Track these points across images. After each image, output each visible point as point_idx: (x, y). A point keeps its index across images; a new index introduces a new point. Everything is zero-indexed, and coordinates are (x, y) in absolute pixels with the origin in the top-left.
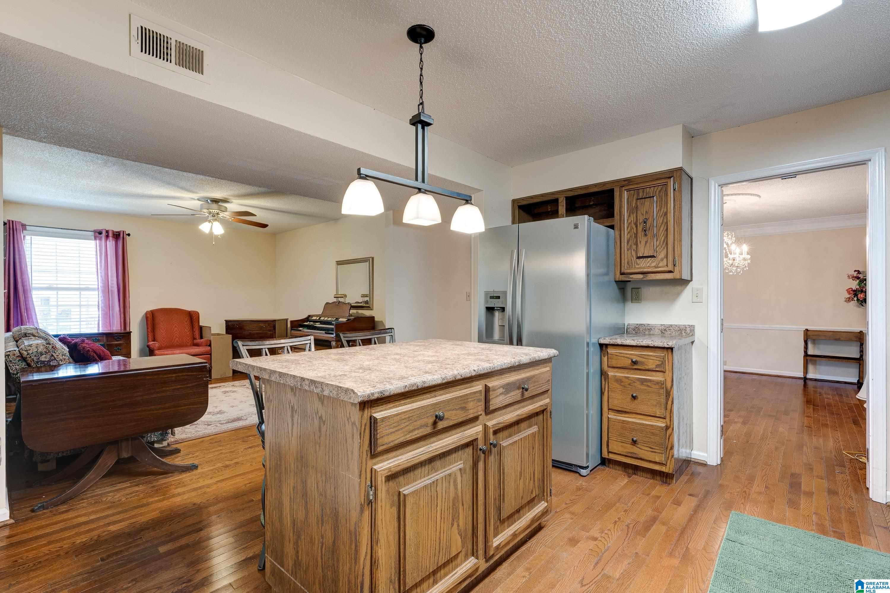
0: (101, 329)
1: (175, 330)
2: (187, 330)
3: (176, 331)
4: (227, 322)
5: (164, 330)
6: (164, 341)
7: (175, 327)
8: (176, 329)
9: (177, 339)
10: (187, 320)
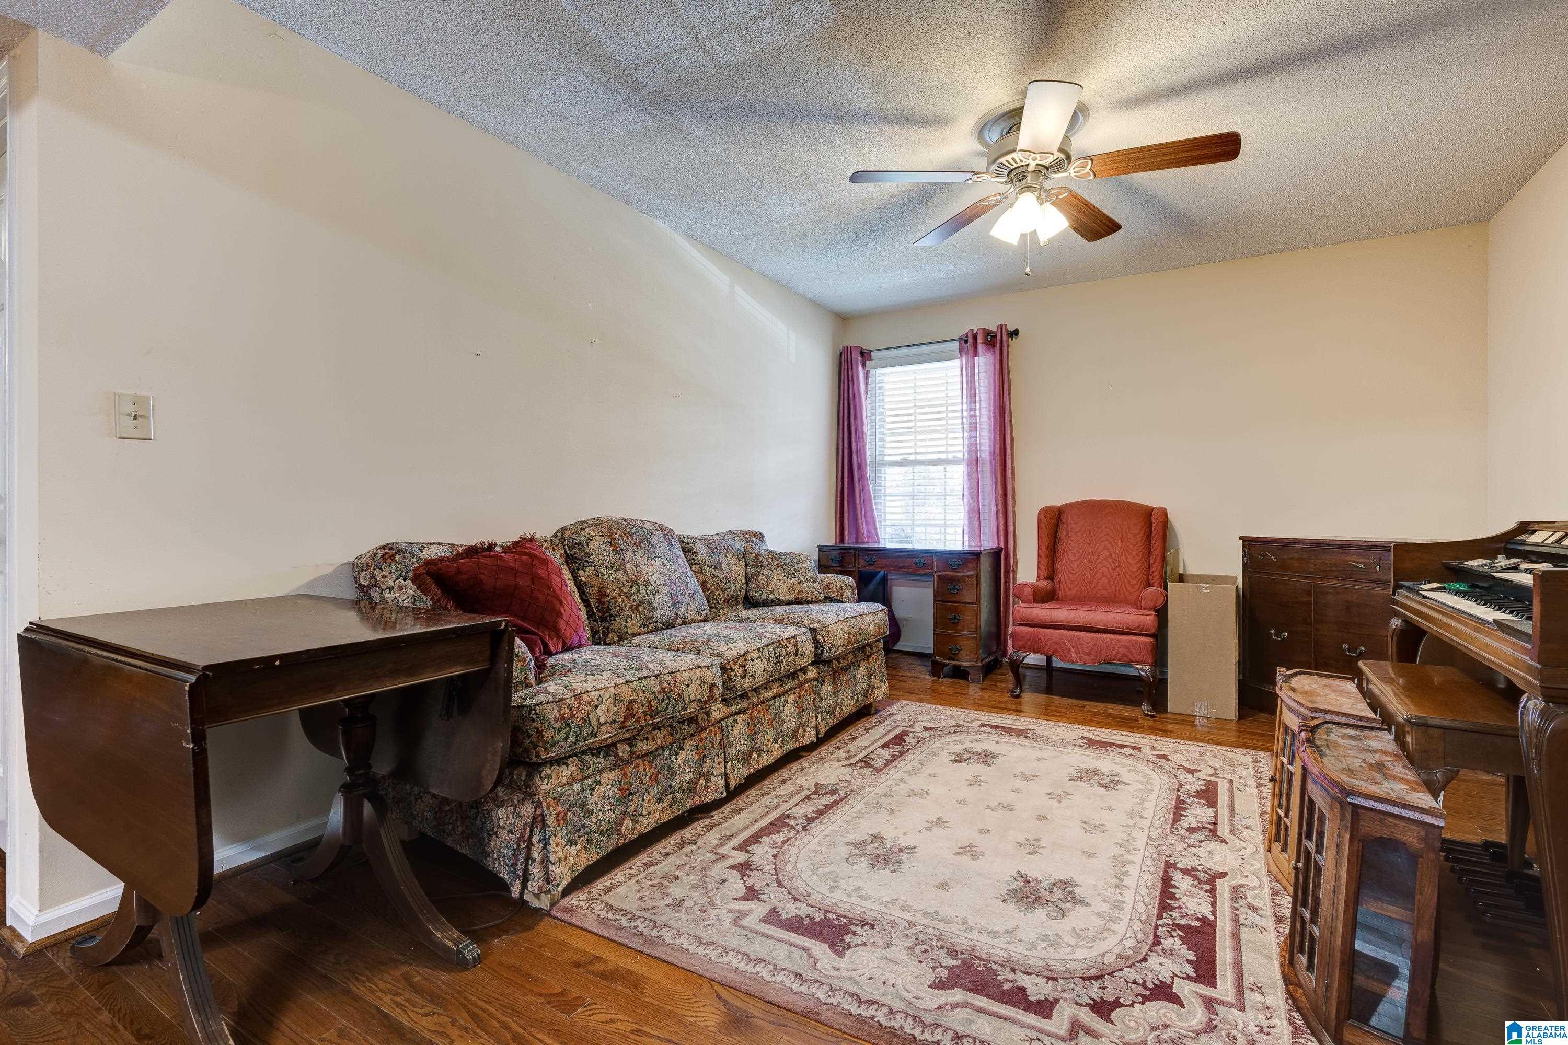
0: (966, 543)
1: (1101, 557)
2: (1133, 563)
3: (1105, 559)
4: (1249, 543)
5: (1078, 555)
6: (1072, 583)
7: (1105, 548)
8: (1106, 553)
9: (1105, 580)
10: (1137, 532)
